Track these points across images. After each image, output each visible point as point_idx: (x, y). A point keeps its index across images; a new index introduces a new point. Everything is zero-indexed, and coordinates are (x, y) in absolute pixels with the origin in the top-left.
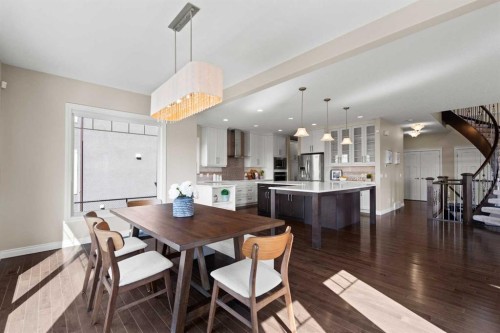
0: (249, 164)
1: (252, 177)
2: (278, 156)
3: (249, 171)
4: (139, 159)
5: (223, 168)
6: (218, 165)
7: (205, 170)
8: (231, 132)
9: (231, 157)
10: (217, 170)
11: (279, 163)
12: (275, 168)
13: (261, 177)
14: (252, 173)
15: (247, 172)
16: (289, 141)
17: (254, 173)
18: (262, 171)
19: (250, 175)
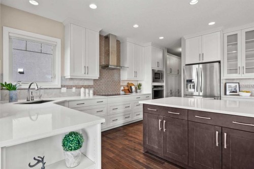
0: (125, 76)
1: (129, 90)
2: (157, 69)
3: (126, 84)
4: (21, 73)
5: (94, 80)
6: (87, 77)
7: (71, 83)
8: (105, 39)
9: (104, 67)
10: (86, 83)
11: (157, 76)
12: (154, 81)
13: (138, 91)
14: (129, 86)
15: (123, 86)
16: (166, 53)
17: (131, 87)
18: (140, 84)
19: (127, 88)
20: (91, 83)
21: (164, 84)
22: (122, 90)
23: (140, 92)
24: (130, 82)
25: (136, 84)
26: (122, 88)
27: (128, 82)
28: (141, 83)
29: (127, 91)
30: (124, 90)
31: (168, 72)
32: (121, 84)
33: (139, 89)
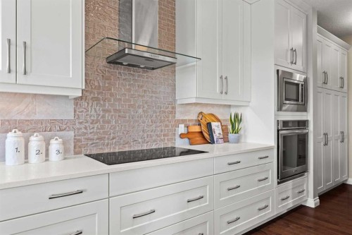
1: (204, 136)
13: (231, 136)
14: (204, 122)
15: (183, 121)
16: (315, 27)
17: (209, 125)
18: (236, 116)
19: (197, 129)
20: (67, 113)
21: (309, 116)
22: (182, 136)
23: (238, 141)
24: (206, 111)
25: (224, 115)
26: (182, 129)
27: (199, 109)
28: (239, 111)
29: (199, 138)
30: (186, 135)
31: (320, 82)
32: (178, 116)
33: (235, 131)
